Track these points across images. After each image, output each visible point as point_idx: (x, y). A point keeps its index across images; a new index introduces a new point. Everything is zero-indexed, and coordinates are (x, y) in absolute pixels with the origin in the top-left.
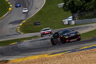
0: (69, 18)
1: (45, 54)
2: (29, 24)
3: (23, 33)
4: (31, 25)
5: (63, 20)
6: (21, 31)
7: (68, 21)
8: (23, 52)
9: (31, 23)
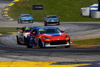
0: (92, 6)
1: (46, 61)
2: (25, 5)
3: (12, 19)
4: (28, 8)
5: (82, 9)
6: (9, 16)
7: (90, 10)
8: (10, 52)
9: (28, 5)
